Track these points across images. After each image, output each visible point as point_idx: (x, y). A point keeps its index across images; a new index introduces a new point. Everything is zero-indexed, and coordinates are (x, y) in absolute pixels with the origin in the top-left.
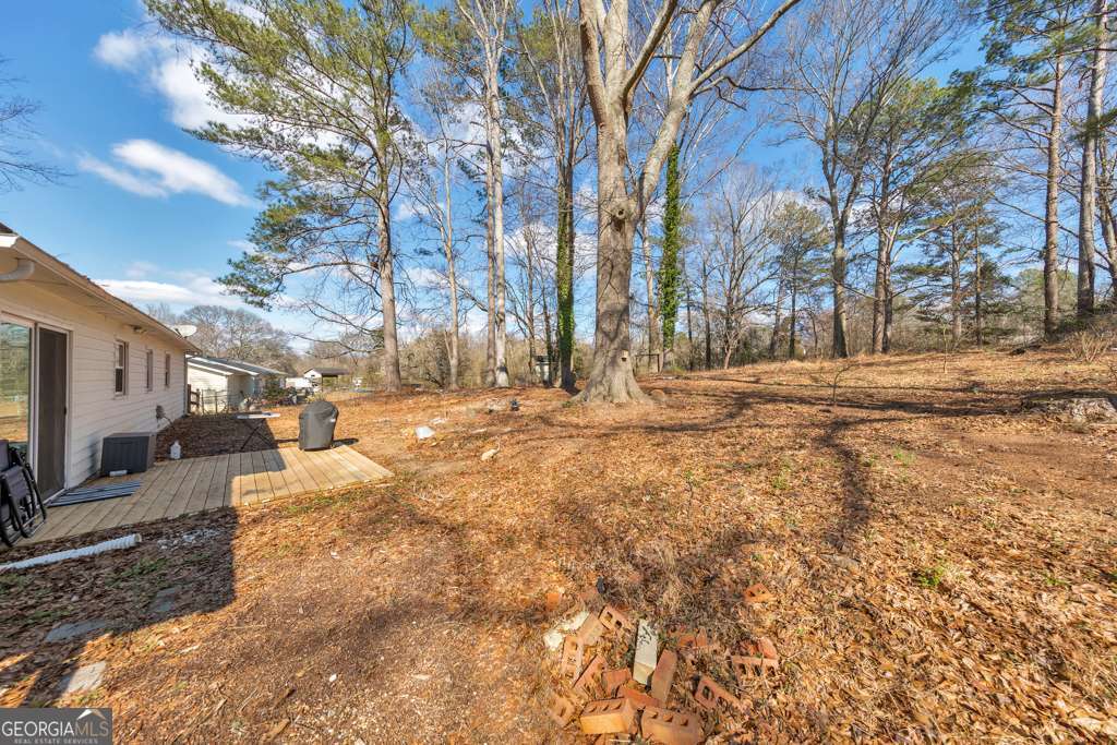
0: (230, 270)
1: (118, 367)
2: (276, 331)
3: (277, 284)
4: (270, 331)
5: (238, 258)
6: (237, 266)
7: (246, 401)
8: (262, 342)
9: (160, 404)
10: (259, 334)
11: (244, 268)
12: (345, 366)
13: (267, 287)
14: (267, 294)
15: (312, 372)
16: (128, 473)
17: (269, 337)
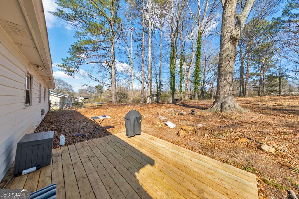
0: (63, 62)
1: (27, 89)
2: (69, 85)
3: (76, 69)
4: (67, 85)
5: (65, 58)
6: (64, 61)
7: (65, 106)
8: (65, 88)
9: (43, 109)
10: (64, 86)
11: (67, 62)
12: (89, 96)
13: (73, 69)
14: (73, 71)
15: (81, 97)
16: (37, 169)
17: (67, 87)
